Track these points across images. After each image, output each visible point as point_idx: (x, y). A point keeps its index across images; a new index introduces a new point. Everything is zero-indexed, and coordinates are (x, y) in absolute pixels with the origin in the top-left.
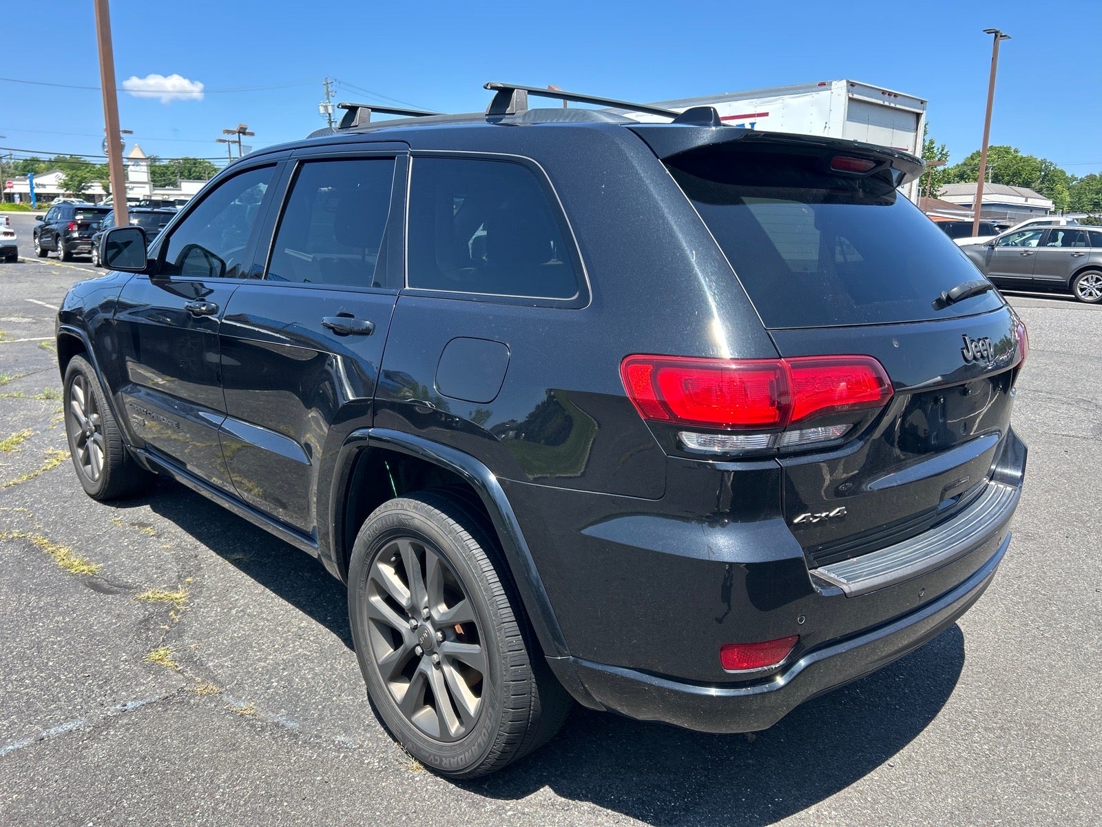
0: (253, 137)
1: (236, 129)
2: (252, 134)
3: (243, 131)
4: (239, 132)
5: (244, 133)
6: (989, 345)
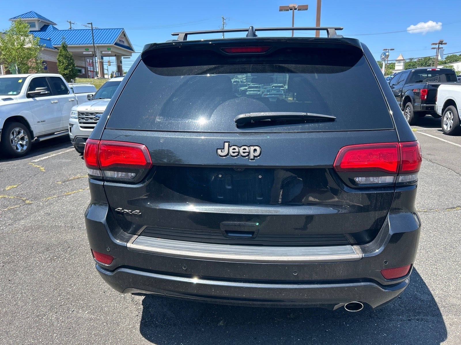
0: (446, 45)
1: (438, 42)
2: (446, 44)
3: (441, 43)
4: (439, 44)
5: (442, 44)
6: (255, 150)
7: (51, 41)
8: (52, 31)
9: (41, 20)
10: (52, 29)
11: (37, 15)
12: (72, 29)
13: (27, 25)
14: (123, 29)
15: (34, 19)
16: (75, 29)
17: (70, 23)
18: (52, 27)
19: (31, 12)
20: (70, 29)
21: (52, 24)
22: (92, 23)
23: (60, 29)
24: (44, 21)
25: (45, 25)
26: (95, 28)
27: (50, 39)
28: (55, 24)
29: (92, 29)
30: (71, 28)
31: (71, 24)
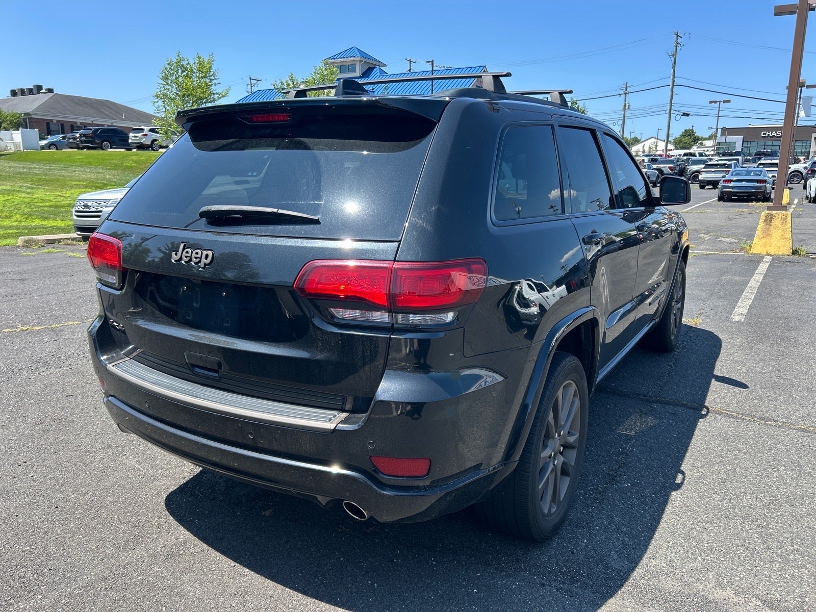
6: (207, 256)
7: (374, 92)
8: (378, 77)
9: (364, 60)
10: (378, 74)
11: (360, 53)
12: (412, 71)
13: (335, 69)
14: (485, 66)
15: (356, 58)
16: (416, 71)
17: (410, 61)
18: (378, 71)
19: (352, 48)
20: (408, 72)
21: (379, 66)
22: (433, 60)
23: (389, 73)
24: (367, 61)
25: (370, 68)
26: (447, 68)
27: (373, 89)
28: (385, 65)
29: (433, 71)
30: (410, 70)
31: (410, 64)
